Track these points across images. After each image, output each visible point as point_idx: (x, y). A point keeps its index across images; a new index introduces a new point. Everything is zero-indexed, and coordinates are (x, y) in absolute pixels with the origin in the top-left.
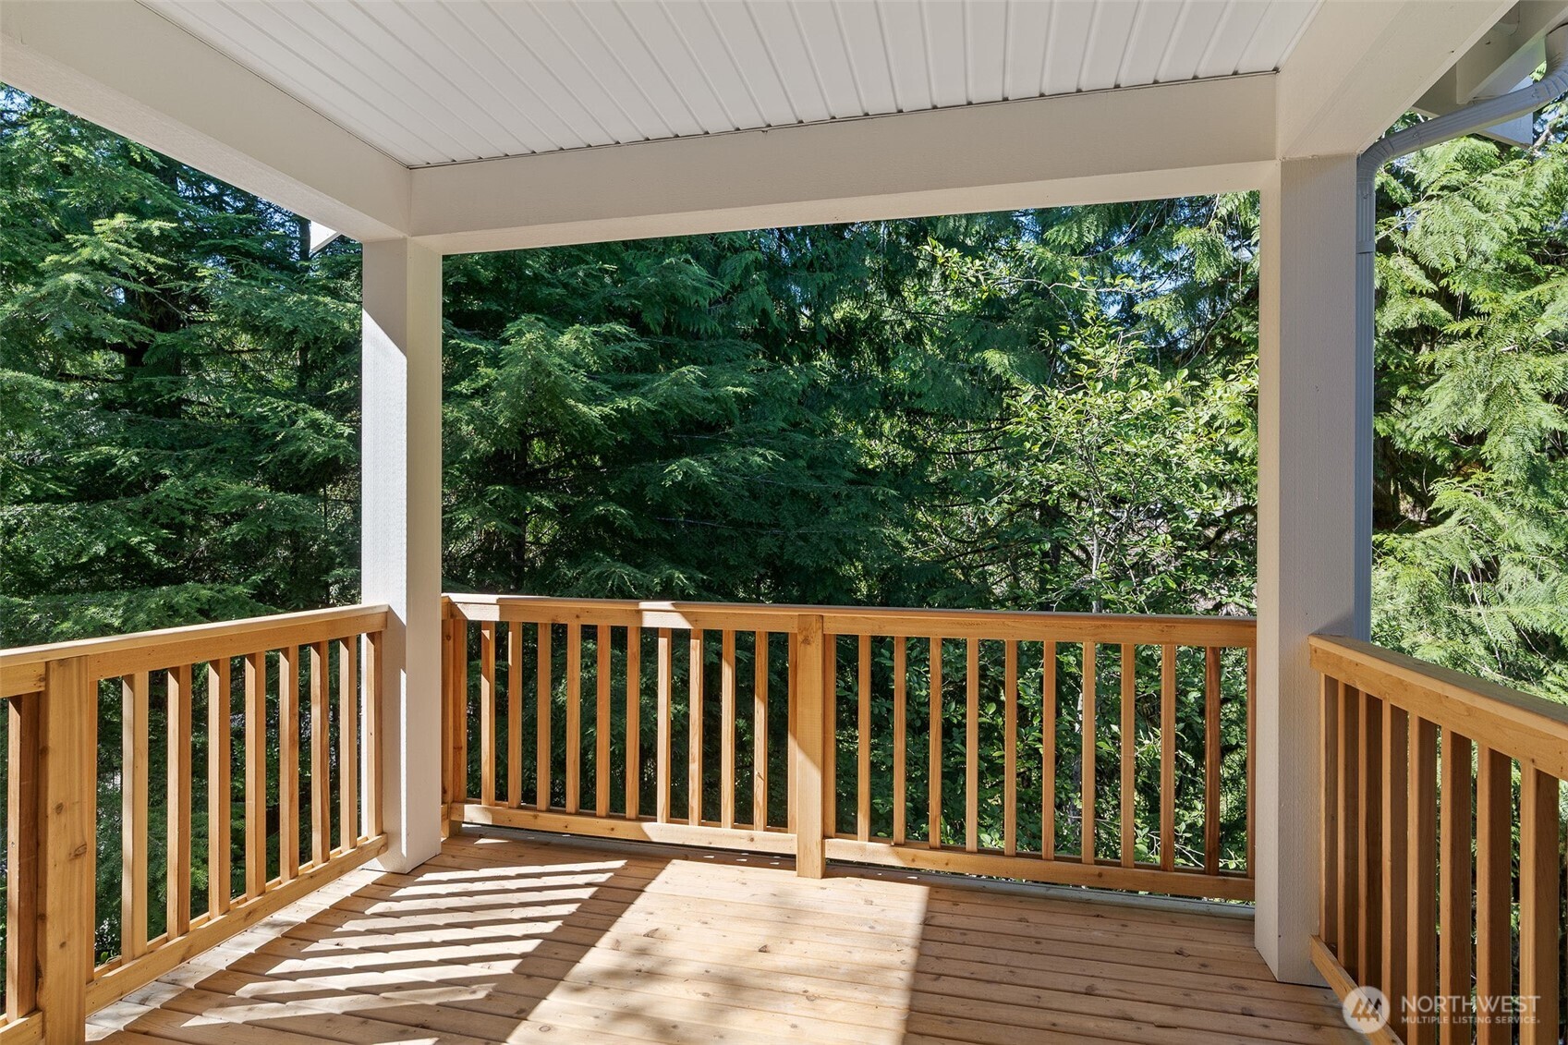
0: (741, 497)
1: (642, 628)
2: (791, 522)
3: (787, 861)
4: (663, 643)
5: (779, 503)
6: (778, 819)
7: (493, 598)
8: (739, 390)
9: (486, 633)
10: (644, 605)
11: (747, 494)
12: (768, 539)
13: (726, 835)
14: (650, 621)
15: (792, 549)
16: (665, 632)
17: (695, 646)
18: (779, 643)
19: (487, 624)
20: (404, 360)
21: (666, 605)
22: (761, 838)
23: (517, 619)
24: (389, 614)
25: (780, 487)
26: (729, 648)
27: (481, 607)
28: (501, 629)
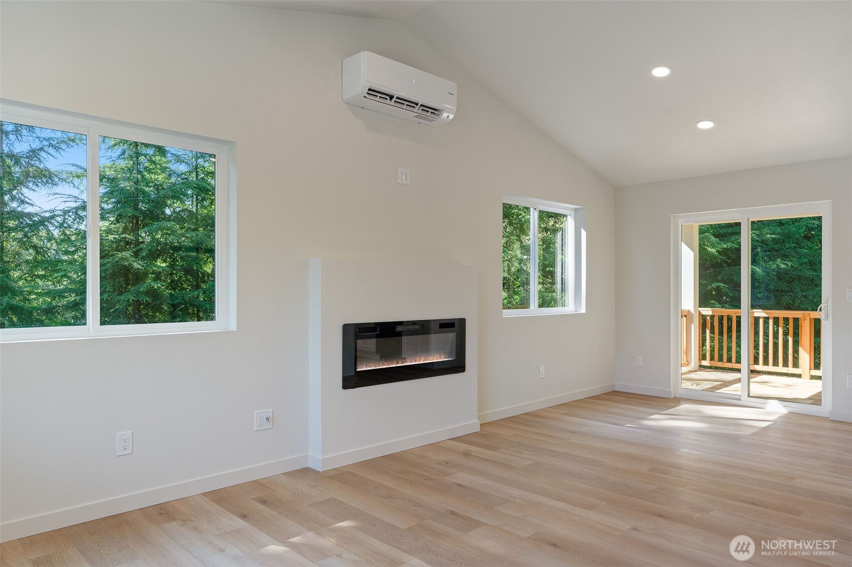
0: (773, 279)
1: (755, 317)
2: (798, 290)
3: (799, 376)
4: (761, 321)
5: (792, 281)
6: (796, 365)
7: (710, 309)
8: (773, 236)
9: (708, 318)
10: (754, 310)
11: (776, 278)
12: (787, 297)
13: (780, 369)
14: (756, 315)
15: (799, 301)
16: (762, 317)
17: (771, 322)
18: (796, 320)
19: (708, 316)
20: (693, 253)
21: (761, 311)
22: (791, 370)
23: (717, 314)
24: (689, 311)
25: (793, 274)
26: (781, 322)
27: (707, 311)
28: (712, 317)
